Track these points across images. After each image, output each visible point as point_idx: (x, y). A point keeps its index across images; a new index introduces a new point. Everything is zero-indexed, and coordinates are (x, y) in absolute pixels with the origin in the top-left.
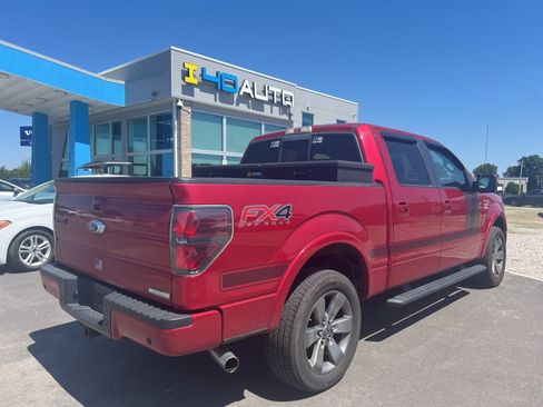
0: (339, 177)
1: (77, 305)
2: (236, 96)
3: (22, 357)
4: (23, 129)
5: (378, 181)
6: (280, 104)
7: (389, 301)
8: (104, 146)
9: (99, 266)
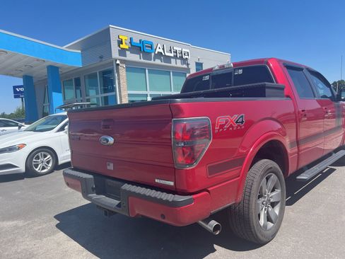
0: (266, 95)
1: (95, 195)
2: (153, 54)
3: (54, 233)
4: (15, 88)
5: (287, 96)
6: (181, 58)
7: (298, 177)
8: (70, 94)
9: (111, 167)
